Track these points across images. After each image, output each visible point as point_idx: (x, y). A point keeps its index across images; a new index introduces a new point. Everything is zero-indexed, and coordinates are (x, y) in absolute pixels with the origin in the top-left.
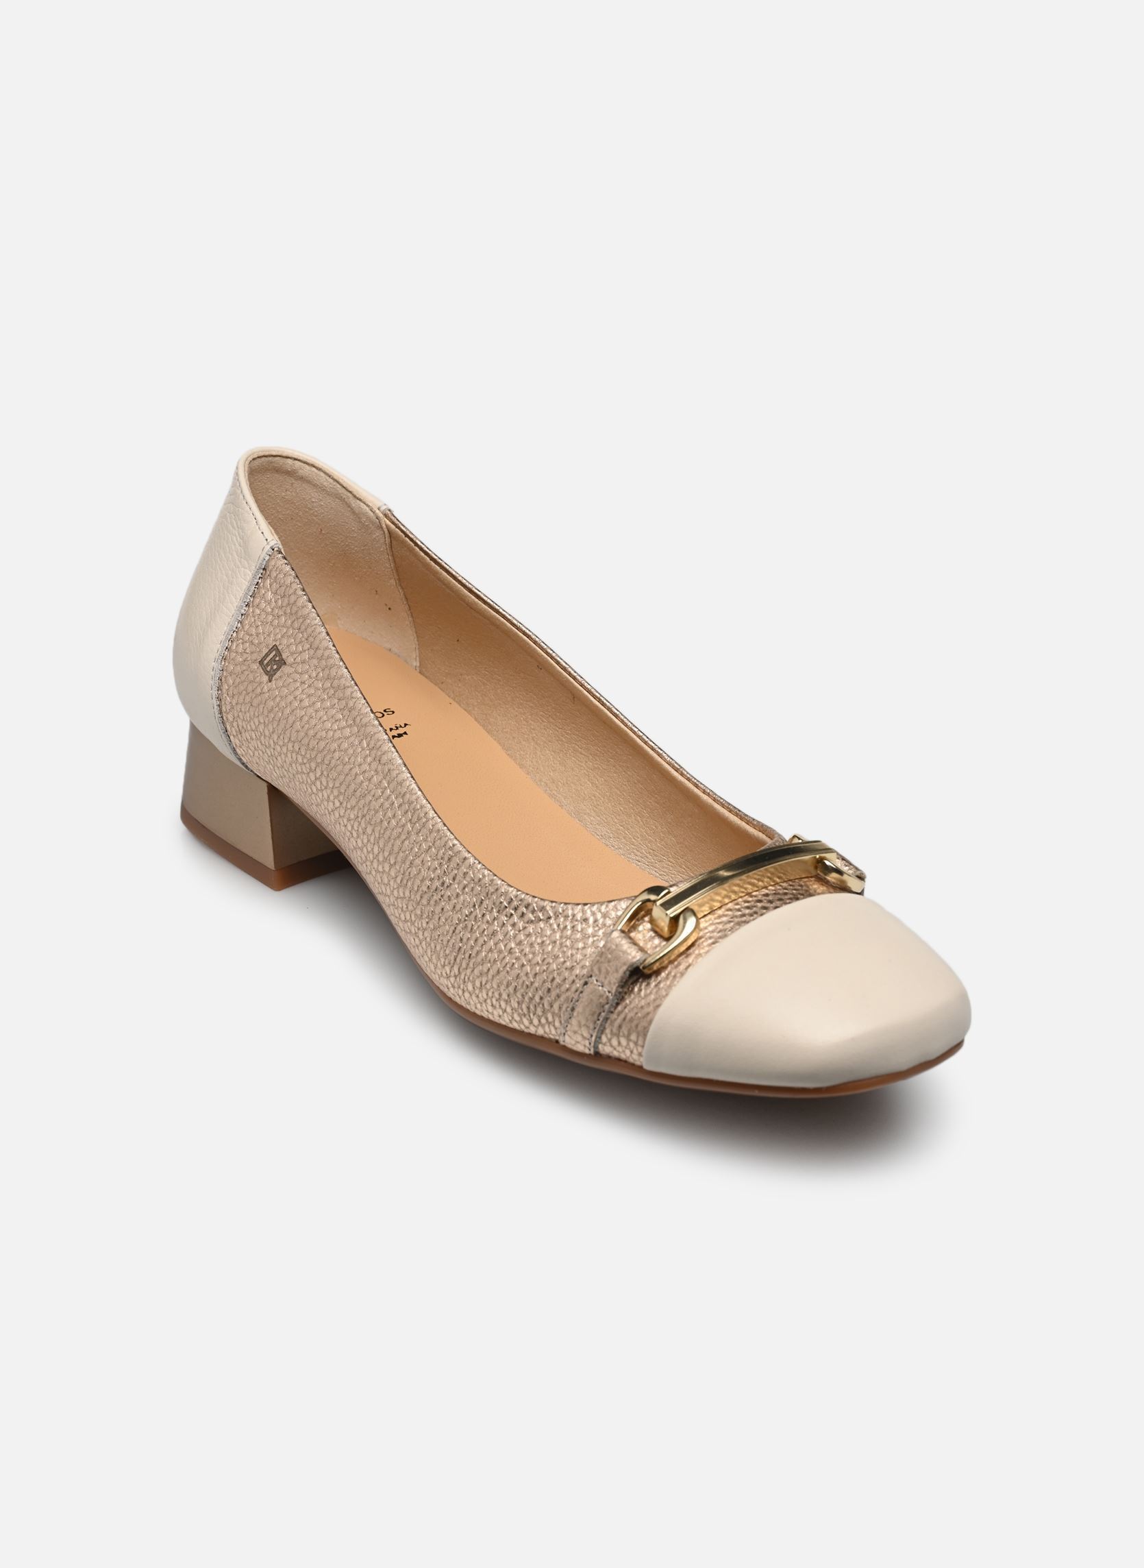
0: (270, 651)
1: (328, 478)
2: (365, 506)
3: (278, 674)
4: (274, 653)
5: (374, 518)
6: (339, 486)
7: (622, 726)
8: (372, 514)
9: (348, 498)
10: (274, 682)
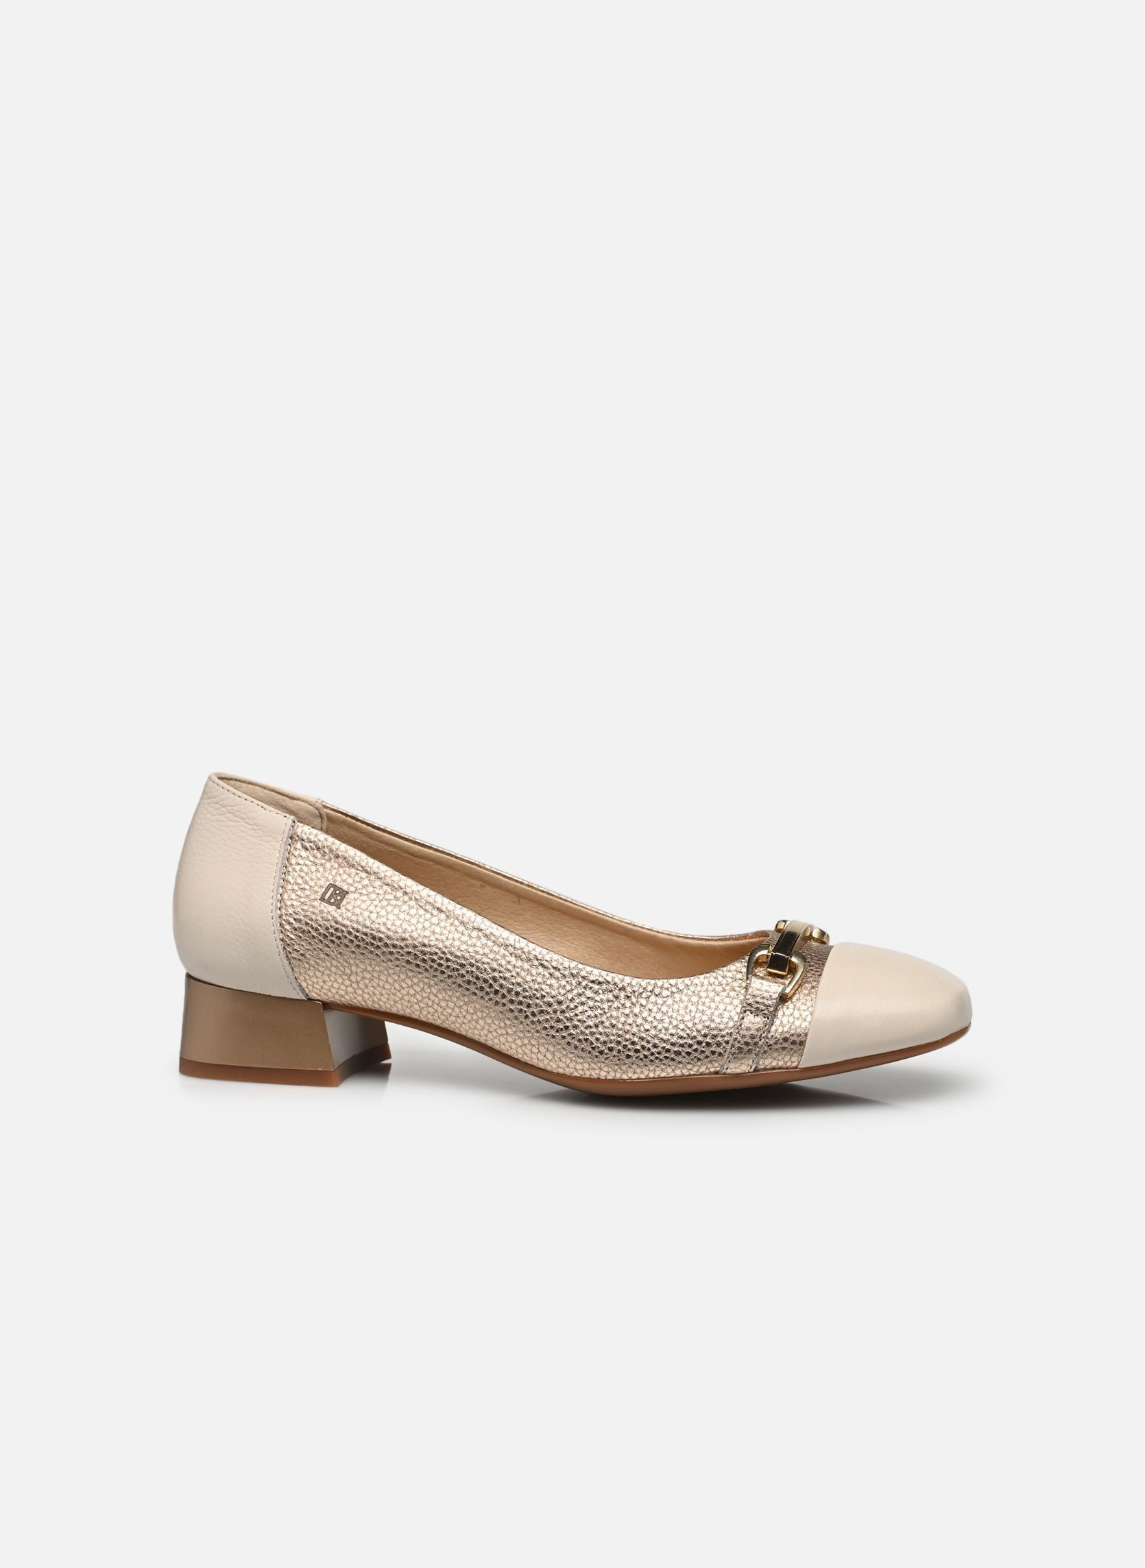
0: (327, 889)
1: (263, 790)
2: (303, 803)
3: (344, 902)
4: (332, 889)
5: (314, 810)
6: (274, 794)
7: (572, 905)
8: (311, 807)
9: (284, 801)
10: (343, 908)
